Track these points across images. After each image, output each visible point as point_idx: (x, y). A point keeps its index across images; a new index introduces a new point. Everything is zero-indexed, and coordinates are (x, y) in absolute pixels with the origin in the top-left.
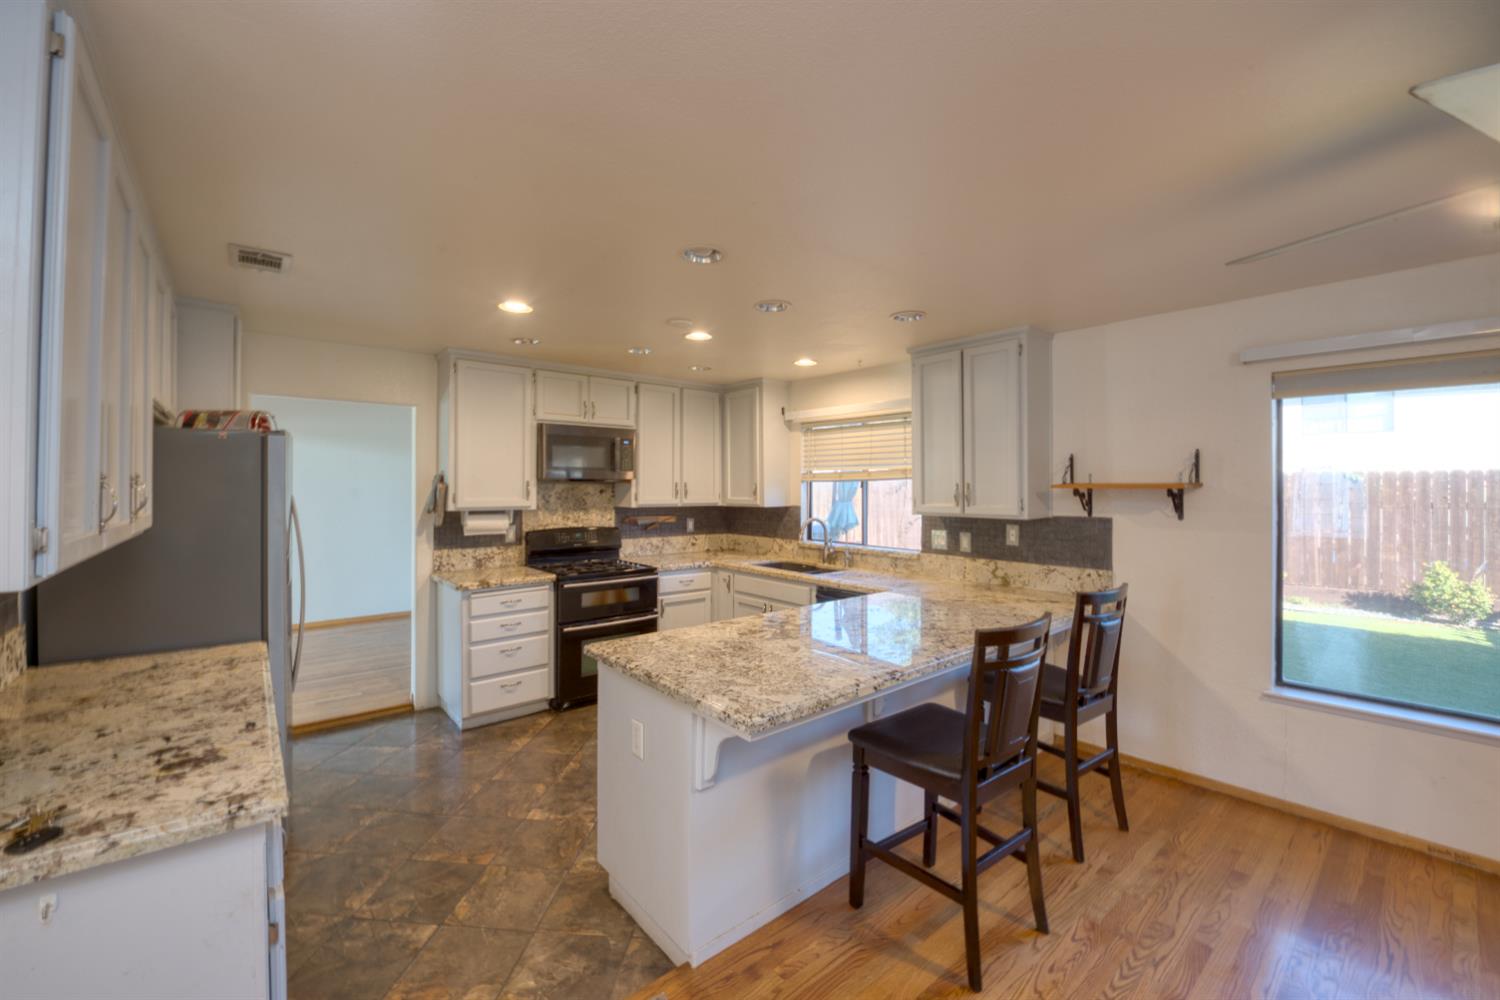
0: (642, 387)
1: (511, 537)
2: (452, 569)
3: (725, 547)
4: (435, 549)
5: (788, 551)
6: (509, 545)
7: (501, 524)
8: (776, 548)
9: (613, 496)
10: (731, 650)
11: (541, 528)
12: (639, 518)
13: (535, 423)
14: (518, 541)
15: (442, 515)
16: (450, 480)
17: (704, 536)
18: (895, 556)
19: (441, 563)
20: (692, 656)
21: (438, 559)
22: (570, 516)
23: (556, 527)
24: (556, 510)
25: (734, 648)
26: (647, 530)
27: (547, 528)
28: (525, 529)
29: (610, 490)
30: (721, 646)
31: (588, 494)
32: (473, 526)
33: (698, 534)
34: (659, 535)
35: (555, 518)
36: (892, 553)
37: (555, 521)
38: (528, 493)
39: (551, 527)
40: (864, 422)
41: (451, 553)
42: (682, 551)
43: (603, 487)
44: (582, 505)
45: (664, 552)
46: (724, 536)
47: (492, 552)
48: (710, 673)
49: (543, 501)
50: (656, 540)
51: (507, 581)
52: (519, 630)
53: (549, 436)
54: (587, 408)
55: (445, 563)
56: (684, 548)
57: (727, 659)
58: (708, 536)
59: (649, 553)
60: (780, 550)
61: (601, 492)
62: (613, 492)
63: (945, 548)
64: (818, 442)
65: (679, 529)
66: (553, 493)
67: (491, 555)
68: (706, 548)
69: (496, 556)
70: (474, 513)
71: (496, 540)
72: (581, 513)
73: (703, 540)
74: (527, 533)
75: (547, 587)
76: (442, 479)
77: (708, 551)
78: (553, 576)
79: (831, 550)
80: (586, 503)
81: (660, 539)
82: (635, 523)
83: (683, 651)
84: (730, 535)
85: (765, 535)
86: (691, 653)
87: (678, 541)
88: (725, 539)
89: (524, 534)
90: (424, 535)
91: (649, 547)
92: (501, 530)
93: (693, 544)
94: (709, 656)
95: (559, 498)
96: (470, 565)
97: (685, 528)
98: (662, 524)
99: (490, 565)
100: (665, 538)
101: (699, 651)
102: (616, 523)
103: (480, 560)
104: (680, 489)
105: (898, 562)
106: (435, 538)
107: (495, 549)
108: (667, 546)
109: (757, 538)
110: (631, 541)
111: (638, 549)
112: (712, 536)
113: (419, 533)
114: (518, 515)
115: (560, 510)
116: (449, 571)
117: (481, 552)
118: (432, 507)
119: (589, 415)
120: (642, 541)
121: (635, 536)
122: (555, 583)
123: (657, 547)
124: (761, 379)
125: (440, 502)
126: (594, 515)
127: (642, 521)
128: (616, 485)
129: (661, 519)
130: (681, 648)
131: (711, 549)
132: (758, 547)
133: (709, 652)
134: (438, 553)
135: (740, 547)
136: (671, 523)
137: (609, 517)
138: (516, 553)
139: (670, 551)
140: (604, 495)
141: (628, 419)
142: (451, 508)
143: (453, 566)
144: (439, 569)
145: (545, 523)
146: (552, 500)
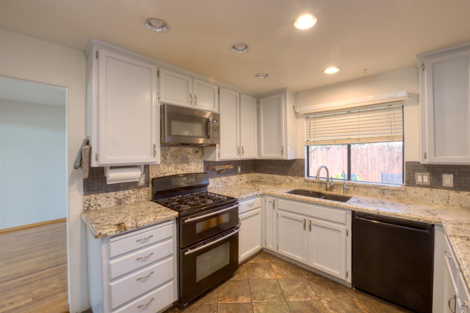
0: (222, 90)
1: (142, 182)
2: (99, 208)
3: (254, 180)
4: (85, 195)
5: (298, 183)
6: (141, 187)
7: (136, 175)
8: (288, 181)
9: (203, 155)
11: (162, 176)
12: (216, 167)
13: (159, 105)
14: (147, 184)
15: (88, 169)
16: (93, 144)
17: (245, 175)
18: (384, 188)
19: (89, 204)
21: (87, 202)
22: (179, 167)
23: (171, 174)
24: (171, 164)
26: (220, 173)
27: (165, 175)
28: (151, 177)
29: (201, 151)
31: (189, 153)
32: (113, 176)
33: (242, 174)
34: (226, 176)
35: (170, 168)
36: (381, 186)
37: (170, 170)
38: (155, 153)
39: (168, 175)
40: (349, 111)
41: (98, 197)
42: (236, 183)
43: (197, 149)
44: (185, 160)
45: (228, 184)
46: (253, 174)
47: (129, 193)
49: (163, 158)
50: (224, 179)
51: (141, 223)
52: (152, 259)
53: (169, 114)
54: (193, 98)
55: (92, 204)
56: (237, 182)
58: (247, 174)
59: (221, 186)
60: (290, 182)
61: (196, 152)
62: (202, 152)
63: (429, 184)
64: (315, 124)
65: (234, 172)
66: (168, 153)
67: (128, 195)
68: (246, 181)
69: (132, 195)
70: (113, 168)
71: (131, 185)
72: (185, 165)
73: (245, 177)
74: (153, 179)
75: (172, 222)
76: (88, 143)
77: (247, 182)
78: (176, 213)
79: (332, 184)
80: (188, 159)
81: (226, 177)
82: (214, 170)
84: (256, 174)
85: (279, 174)
87: (234, 178)
88: (254, 176)
89: (150, 180)
90: (75, 185)
91: (221, 183)
92: (136, 179)
93: (241, 180)
95: (172, 156)
96: (113, 204)
97: (237, 171)
98: (227, 169)
99: (128, 202)
100: (228, 177)
102: (204, 170)
103: (120, 200)
104: (240, 150)
105: (385, 192)
106: (84, 187)
107: (131, 191)
108: (229, 182)
109: (273, 175)
110: (212, 179)
111: (215, 184)
112: (249, 174)
113: (71, 184)
114: (146, 168)
115: (173, 163)
116: (96, 210)
117: (121, 194)
118: (78, 164)
119: (193, 103)
120: (217, 179)
121: (214, 177)
122: (177, 218)
123: (225, 182)
124: (286, 88)
125: (85, 160)
126: (193, 166)
127: (218, 168)
128: (204, 148)
129: (227, 167)
131: (248, 182)
132: (275, 180)
134: (87, 197)
135: (263, 180)
136: (231, 169)
137: (200, 167)
138: (146, 193)
139: (231, 184)
140: (198, 153)
141: (214, 108)
142: (94, 164)
143: (99, 205)
144: (88, 210)
145: (164, 172)
146: (168, 157)
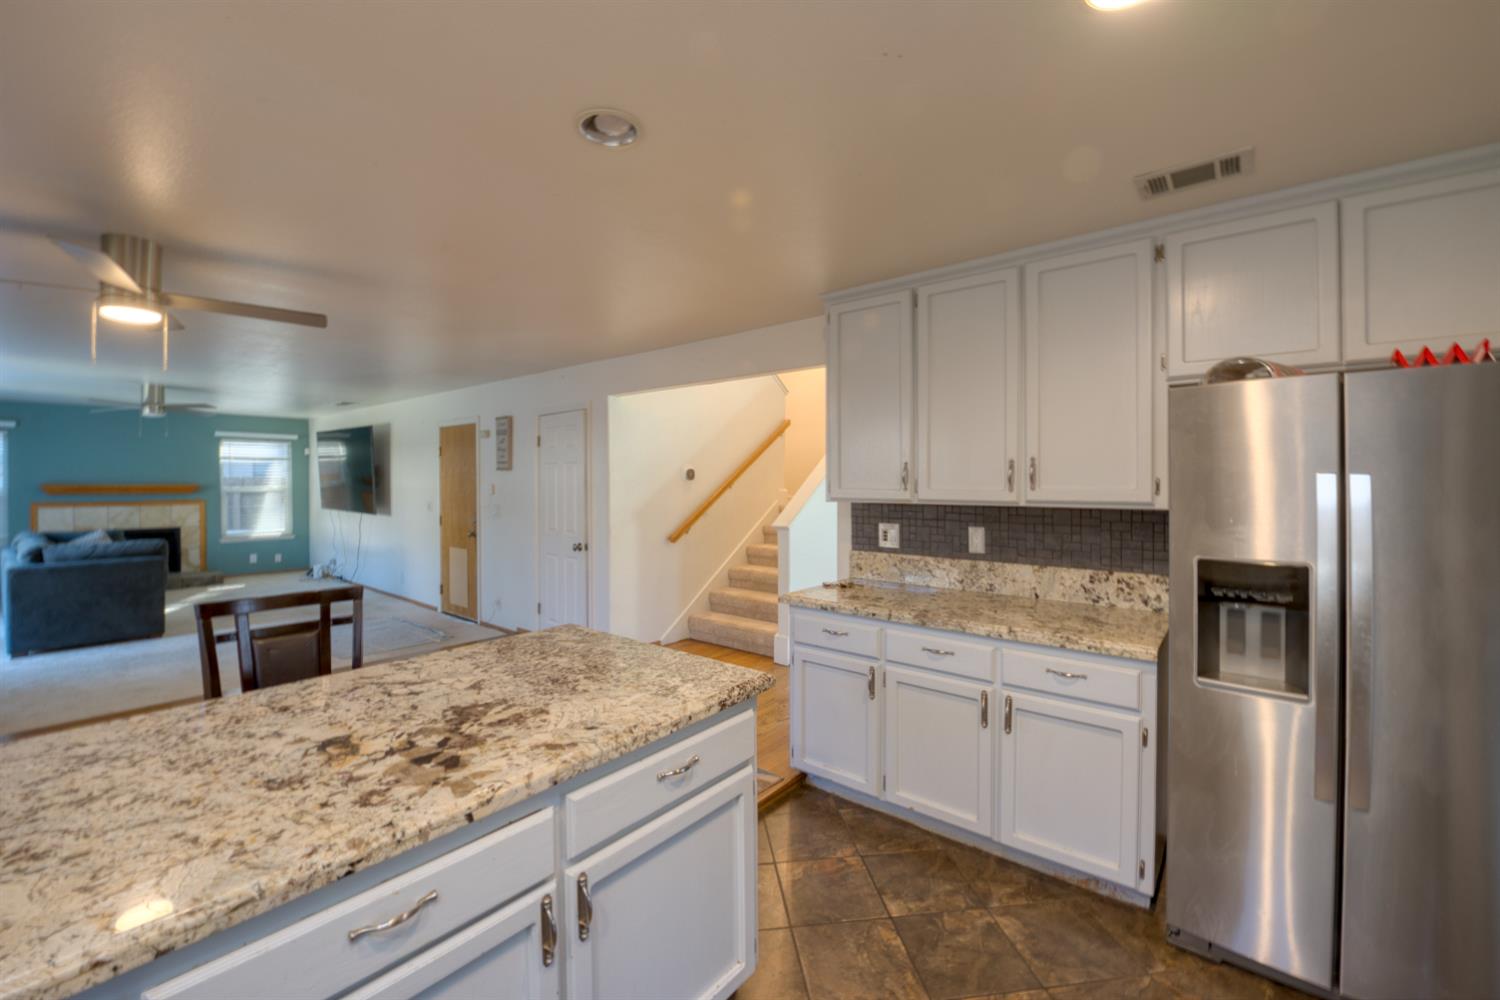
10: (571, 678)
20: (622, 665)
25: (566, 682)
30: (583, 684)
48: (599, 649)
57: (579, 665)
83: (636, 671)
86: (624, 669)
94: (601, 667)
101: (614, 673)
130: (638, 676)
133: (601, 673)
